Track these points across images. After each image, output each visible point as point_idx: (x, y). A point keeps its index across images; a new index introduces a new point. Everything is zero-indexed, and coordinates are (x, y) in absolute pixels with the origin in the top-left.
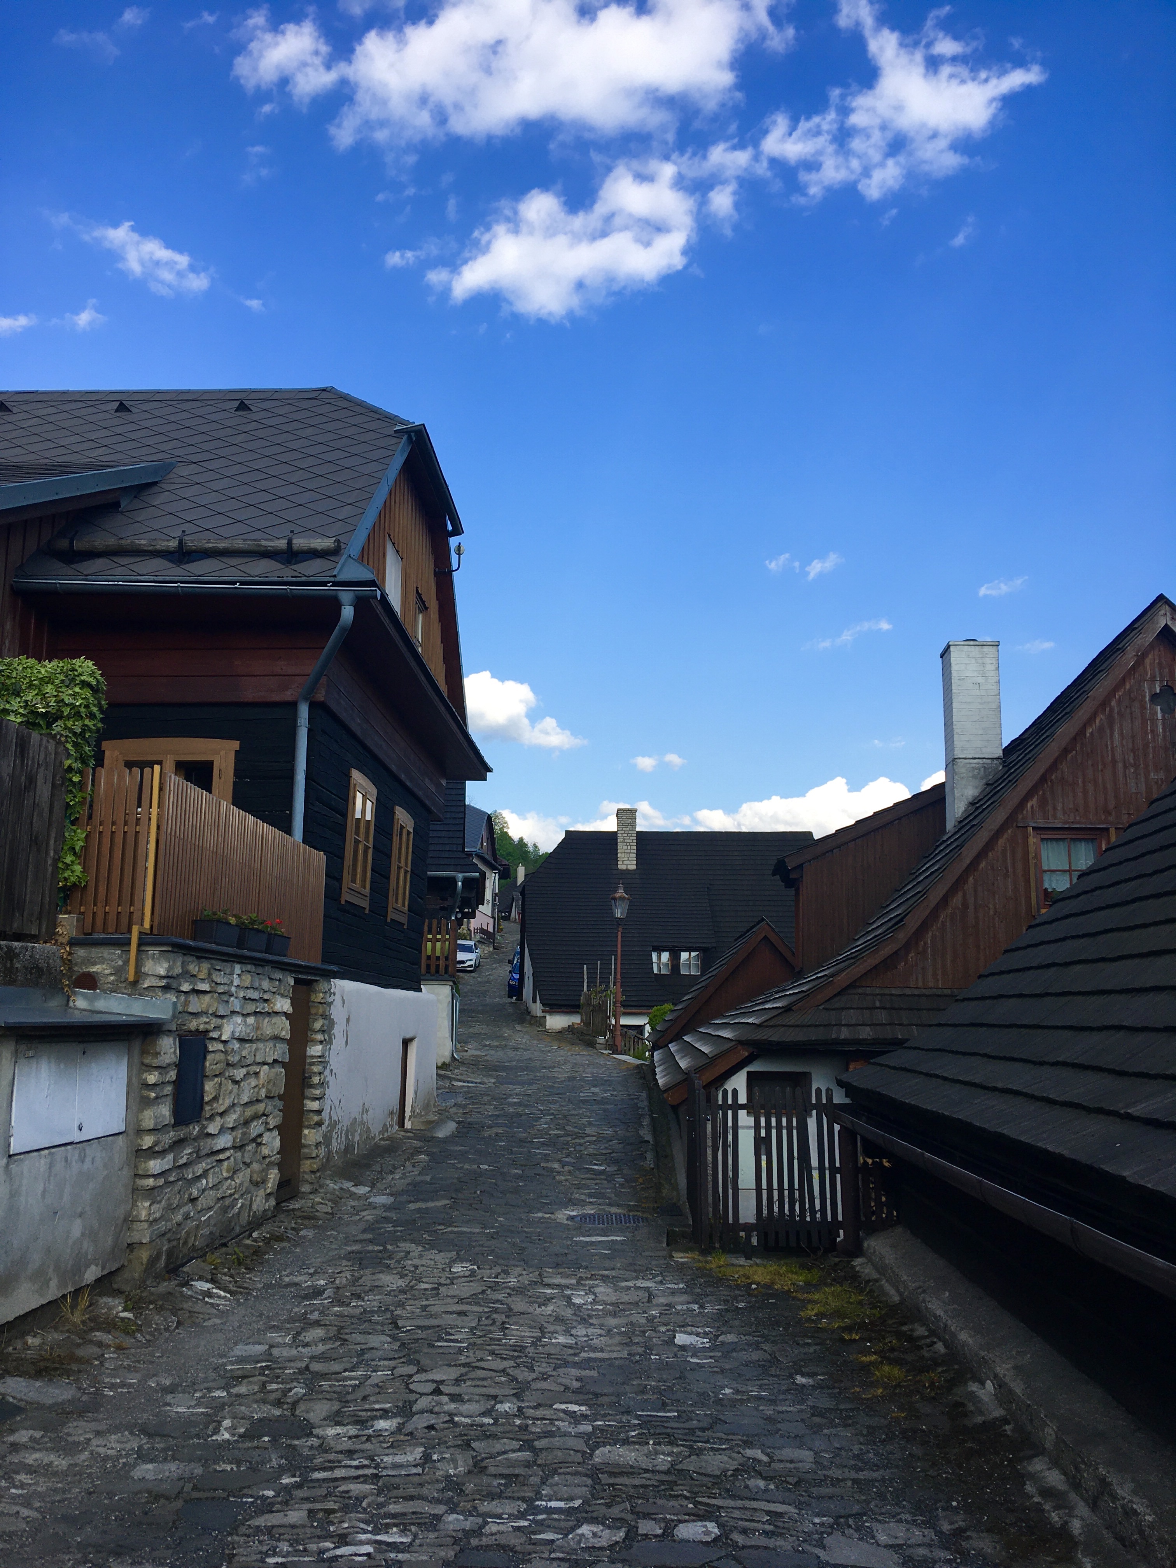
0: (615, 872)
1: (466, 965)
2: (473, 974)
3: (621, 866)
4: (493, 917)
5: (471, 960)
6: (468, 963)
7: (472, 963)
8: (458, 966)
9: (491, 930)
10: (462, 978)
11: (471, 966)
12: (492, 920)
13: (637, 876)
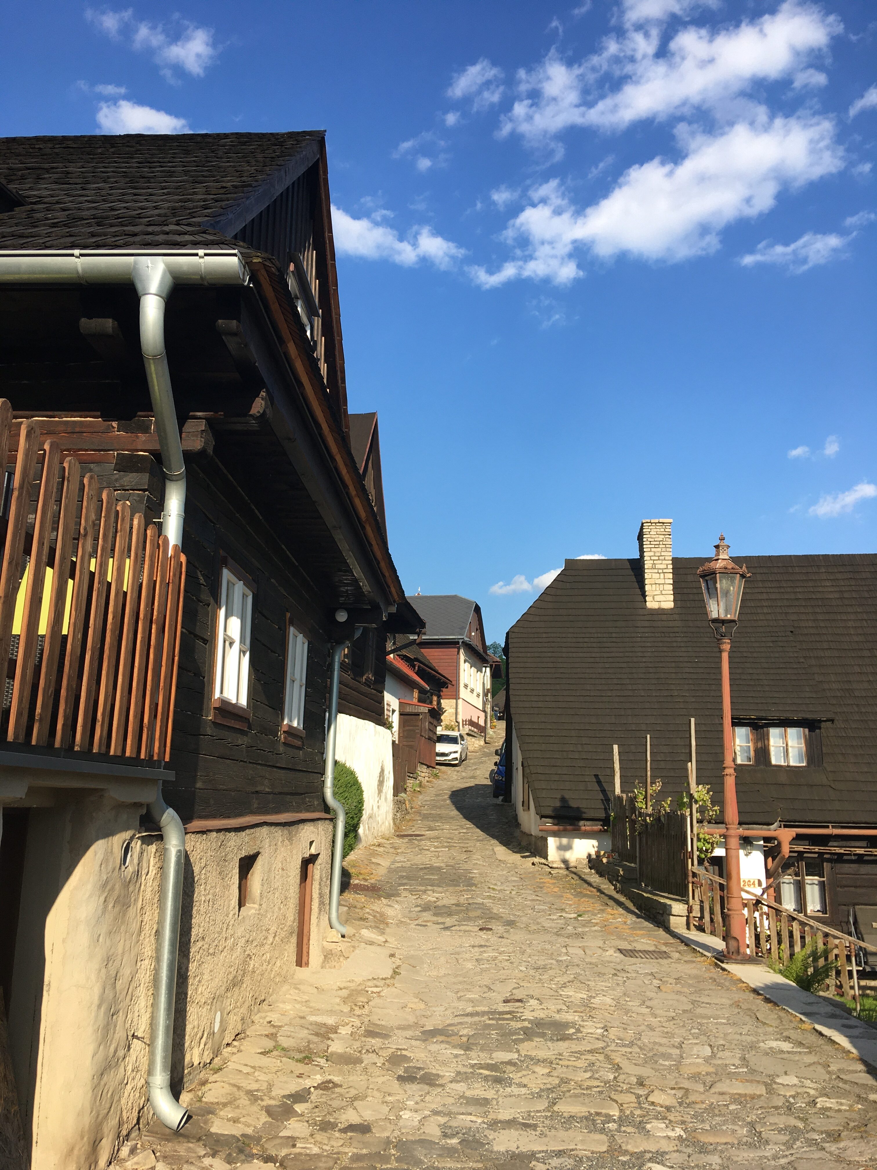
0: (641, 612)
1: (450, 758)
2: (457, 768)
3: (651, 604)
4: (484, 711)
5: (456, 752)
6: (453, 756)
7: (457, 755)
8: (438, 758)
9: (482, 723)
10: (444, 772)
11: (456, 759)
12: (483, 714)
13: (676, 617)
